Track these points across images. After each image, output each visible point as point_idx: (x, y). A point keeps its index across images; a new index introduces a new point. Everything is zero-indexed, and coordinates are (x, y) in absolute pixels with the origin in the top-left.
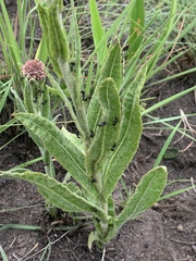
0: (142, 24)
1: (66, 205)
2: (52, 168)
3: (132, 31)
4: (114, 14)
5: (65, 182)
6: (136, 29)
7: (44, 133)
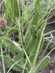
0: (39, 6)
1: (15, 68)
2: (9, 54)
3: (35, 8)
4: (29, 3)
5: (13, 59)
6: (37, 8)
7: (9, 45)
